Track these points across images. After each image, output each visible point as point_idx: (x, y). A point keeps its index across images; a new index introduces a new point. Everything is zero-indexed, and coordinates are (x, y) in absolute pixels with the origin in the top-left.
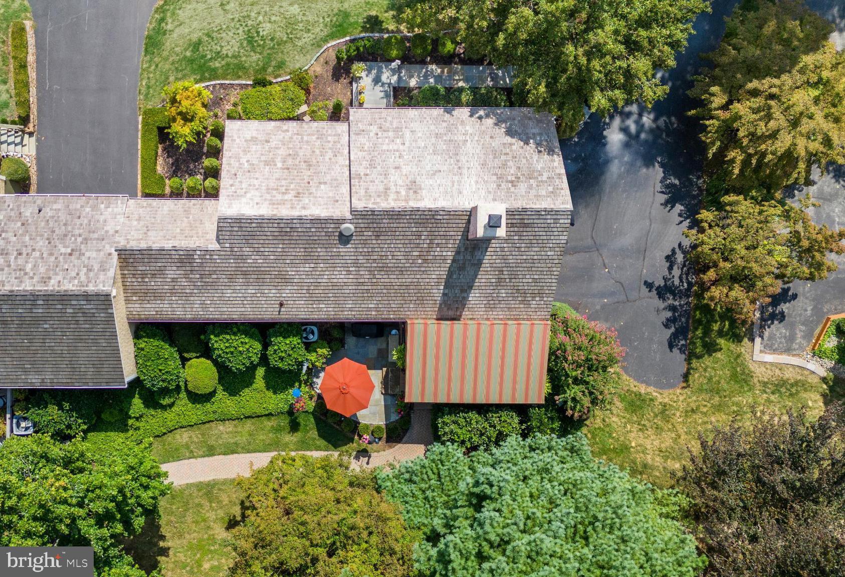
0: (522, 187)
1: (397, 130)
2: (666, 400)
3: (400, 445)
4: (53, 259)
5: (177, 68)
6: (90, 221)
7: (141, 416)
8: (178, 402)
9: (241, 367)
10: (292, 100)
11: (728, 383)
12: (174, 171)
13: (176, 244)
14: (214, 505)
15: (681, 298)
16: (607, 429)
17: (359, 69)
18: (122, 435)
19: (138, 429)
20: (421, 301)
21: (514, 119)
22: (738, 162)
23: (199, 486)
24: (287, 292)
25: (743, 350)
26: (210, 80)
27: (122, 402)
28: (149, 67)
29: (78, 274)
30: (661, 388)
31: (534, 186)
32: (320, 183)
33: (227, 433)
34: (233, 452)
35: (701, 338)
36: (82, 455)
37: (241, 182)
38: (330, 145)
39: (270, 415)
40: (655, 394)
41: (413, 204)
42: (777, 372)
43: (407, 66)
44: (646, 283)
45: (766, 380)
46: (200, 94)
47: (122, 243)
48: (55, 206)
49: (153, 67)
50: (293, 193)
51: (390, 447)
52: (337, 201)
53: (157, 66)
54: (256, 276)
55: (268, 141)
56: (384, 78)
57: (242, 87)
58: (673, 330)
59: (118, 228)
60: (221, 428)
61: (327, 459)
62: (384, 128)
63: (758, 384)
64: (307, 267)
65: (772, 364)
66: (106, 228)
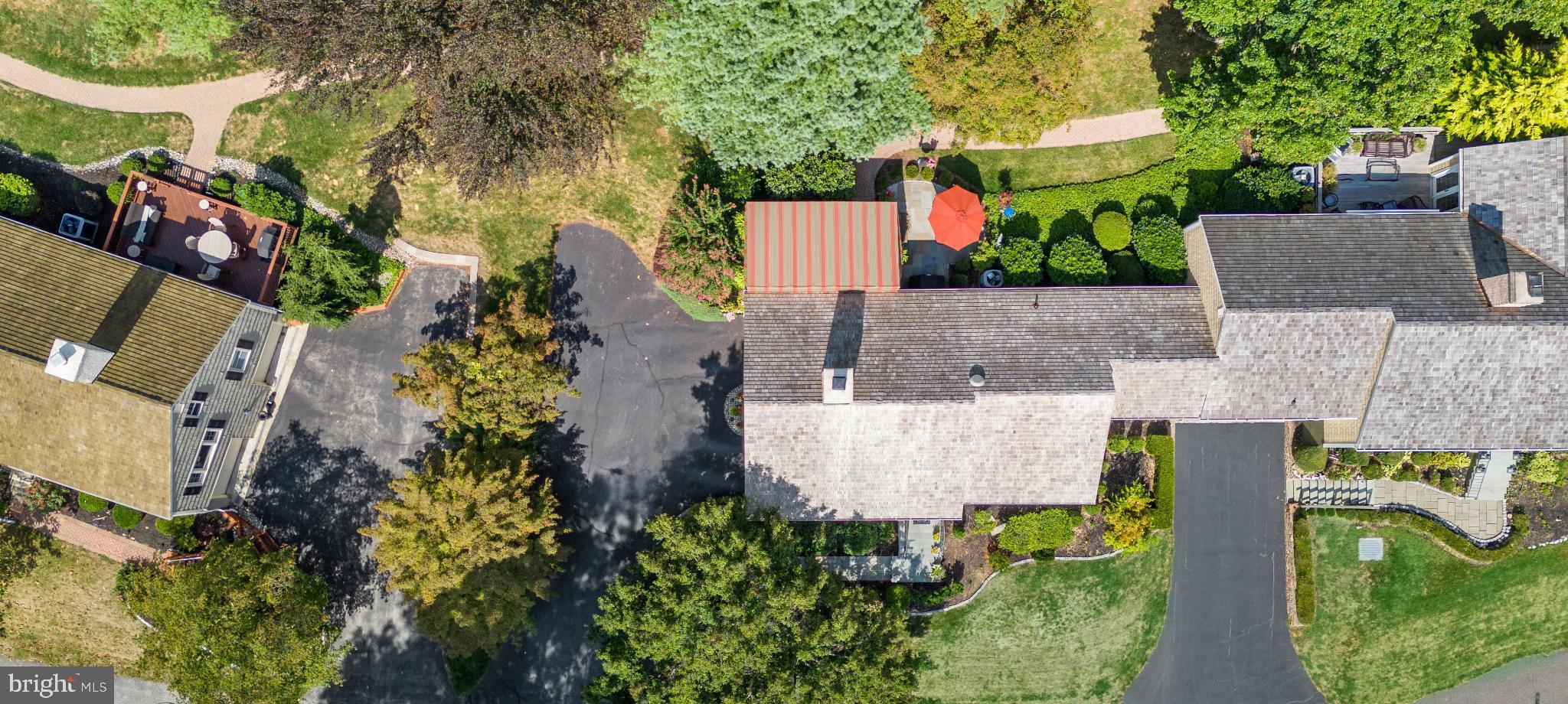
0: (792, 428)
1: (914, 493)
2: (579, 211)
3: (887, 157)
4: (1284, 347)
5: (1133, 576)
6: (1243, 390)
7: (1174, 188)
8: (1135, 203)
9: (1073, 239)
10: (1015, 535)
11: (509, 231)
12: (1137, 461)
13: (1155, 365)
14: (1093, 90)
15: (562, 328)
16: (653, 177)
17: (936, 574)
18: (1195, 167)
19: (1177, 174)
20: (885, 311)
21: (787, 507)
22: (523, 472)
23: (1108, 111)
24: (1031, 317)
25: (490, 268)
26: (1098, 561)
27: (1196, 203)
28: (1162, 578)
29: (1259, 330)
30: (583, 225)
31: (780, 428)
32: (1002, 432)
33: (1079, 169)
34: (1072, 148)
35: (539, 282)
36: (1278, 139)
37: (1087, 432)
38: (986, 476)
39: (1033, 189)
40: (592, 218)
41: (910, 407)
42: (451, 244)
43: (882, 579)
44: (601, 344)
45: (464, 234)
46: (1117, 539)
47: (1212, 366)
48: (1278, 406)
49: (1158, 579)
50: (1033, 420)
51: (897, 155)
52: (987, 411)
53: (1154, 580)
54: (1064, 333)
55: (1053, 480)
56: (908, 564)
57: (1063, 554)
58: (570, 291)
59: (1213, 383)
60: (1085, 175)
61: (983, 140)
62: (928, 495)
63: (474, 229)
64: (1013, 343)
65: (457, 252)
66: (1226, 382)
